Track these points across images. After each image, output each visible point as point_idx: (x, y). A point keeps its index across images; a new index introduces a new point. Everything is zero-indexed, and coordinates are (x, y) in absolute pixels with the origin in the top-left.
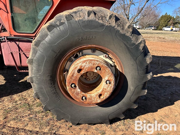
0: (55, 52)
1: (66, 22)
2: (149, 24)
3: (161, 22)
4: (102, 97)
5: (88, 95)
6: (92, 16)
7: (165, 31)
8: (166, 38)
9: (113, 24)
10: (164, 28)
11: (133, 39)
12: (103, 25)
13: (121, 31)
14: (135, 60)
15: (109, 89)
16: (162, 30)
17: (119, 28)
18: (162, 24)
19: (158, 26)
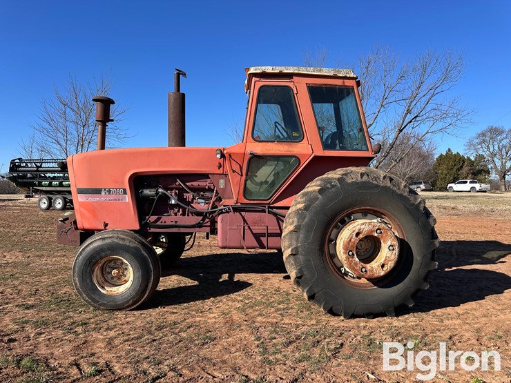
0: (327, 216)
1: (338, 184)
2: (411, 178)
3: (440, 171)
4: (385, 269)
5: (368, 266)
6: (365, 178)
7: (454, 191)
8: (460, 207)
9: (389, 184)
10: (450, 185)
11: (412, 199)
12: (377, 186)
13: (398, 192)
14: (418, 222)
15: (393, 256)
16: (447, 191)
17: (395, 188)
18: (444, 176)
19: (435, 181)
